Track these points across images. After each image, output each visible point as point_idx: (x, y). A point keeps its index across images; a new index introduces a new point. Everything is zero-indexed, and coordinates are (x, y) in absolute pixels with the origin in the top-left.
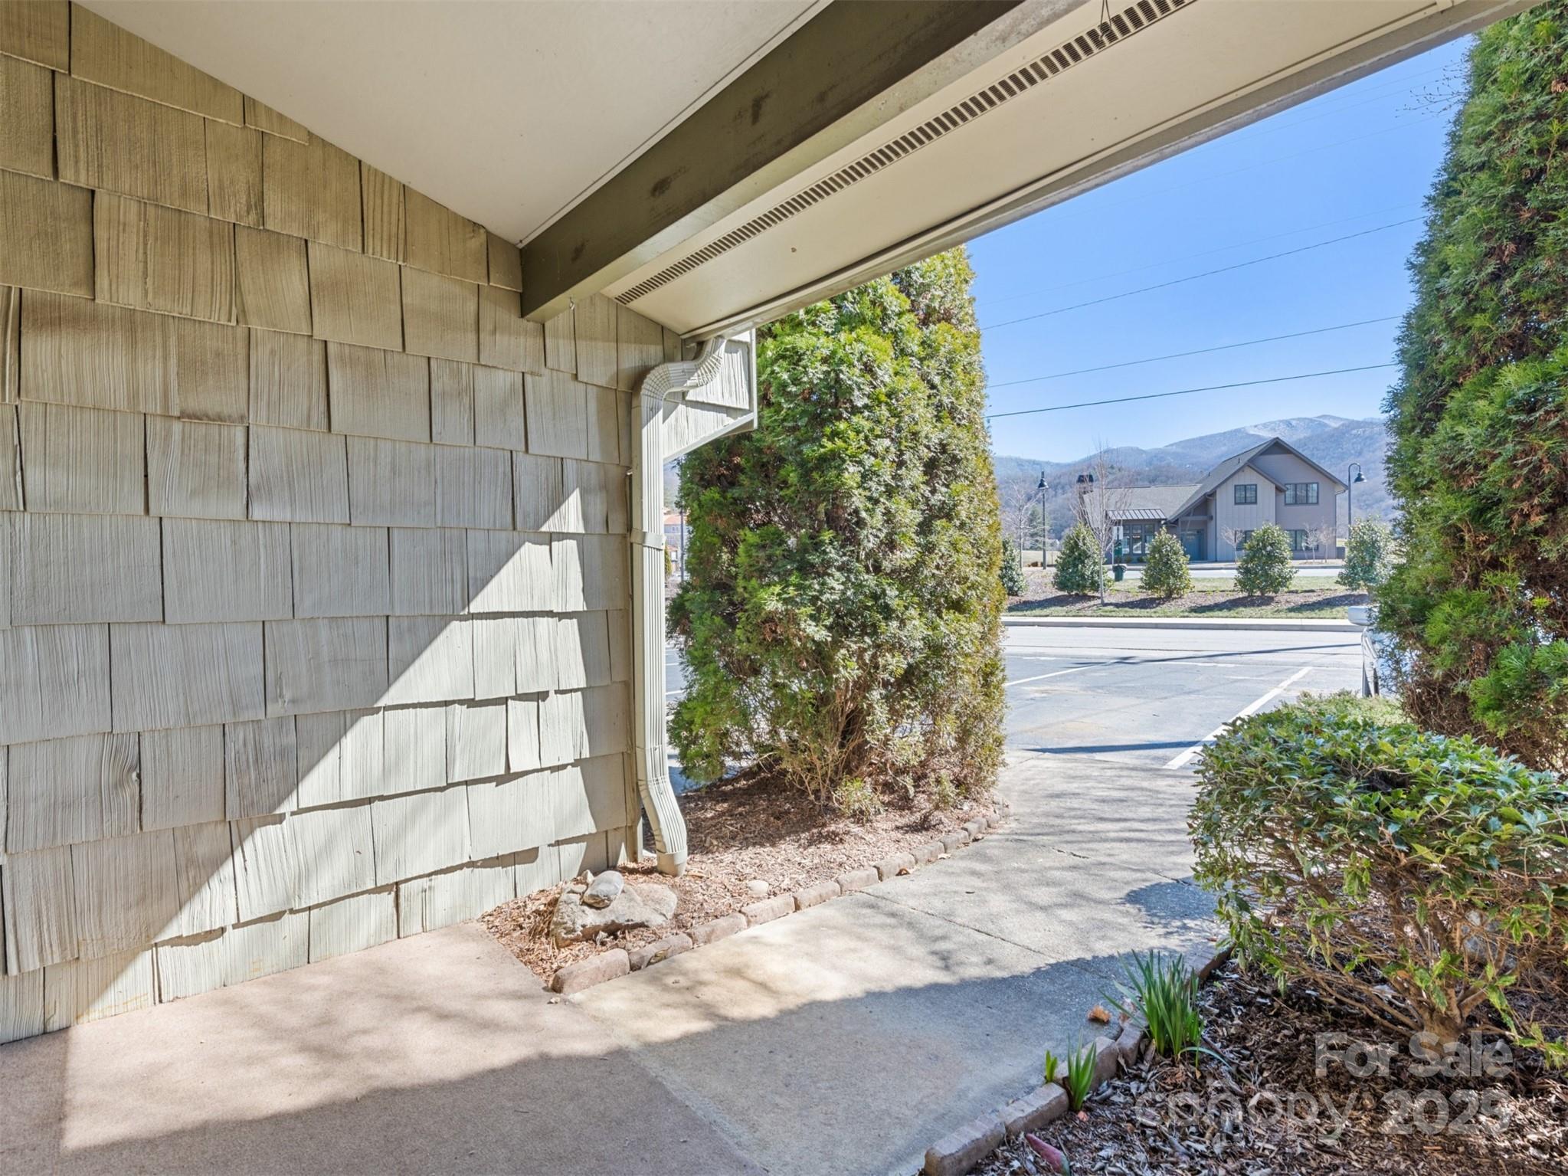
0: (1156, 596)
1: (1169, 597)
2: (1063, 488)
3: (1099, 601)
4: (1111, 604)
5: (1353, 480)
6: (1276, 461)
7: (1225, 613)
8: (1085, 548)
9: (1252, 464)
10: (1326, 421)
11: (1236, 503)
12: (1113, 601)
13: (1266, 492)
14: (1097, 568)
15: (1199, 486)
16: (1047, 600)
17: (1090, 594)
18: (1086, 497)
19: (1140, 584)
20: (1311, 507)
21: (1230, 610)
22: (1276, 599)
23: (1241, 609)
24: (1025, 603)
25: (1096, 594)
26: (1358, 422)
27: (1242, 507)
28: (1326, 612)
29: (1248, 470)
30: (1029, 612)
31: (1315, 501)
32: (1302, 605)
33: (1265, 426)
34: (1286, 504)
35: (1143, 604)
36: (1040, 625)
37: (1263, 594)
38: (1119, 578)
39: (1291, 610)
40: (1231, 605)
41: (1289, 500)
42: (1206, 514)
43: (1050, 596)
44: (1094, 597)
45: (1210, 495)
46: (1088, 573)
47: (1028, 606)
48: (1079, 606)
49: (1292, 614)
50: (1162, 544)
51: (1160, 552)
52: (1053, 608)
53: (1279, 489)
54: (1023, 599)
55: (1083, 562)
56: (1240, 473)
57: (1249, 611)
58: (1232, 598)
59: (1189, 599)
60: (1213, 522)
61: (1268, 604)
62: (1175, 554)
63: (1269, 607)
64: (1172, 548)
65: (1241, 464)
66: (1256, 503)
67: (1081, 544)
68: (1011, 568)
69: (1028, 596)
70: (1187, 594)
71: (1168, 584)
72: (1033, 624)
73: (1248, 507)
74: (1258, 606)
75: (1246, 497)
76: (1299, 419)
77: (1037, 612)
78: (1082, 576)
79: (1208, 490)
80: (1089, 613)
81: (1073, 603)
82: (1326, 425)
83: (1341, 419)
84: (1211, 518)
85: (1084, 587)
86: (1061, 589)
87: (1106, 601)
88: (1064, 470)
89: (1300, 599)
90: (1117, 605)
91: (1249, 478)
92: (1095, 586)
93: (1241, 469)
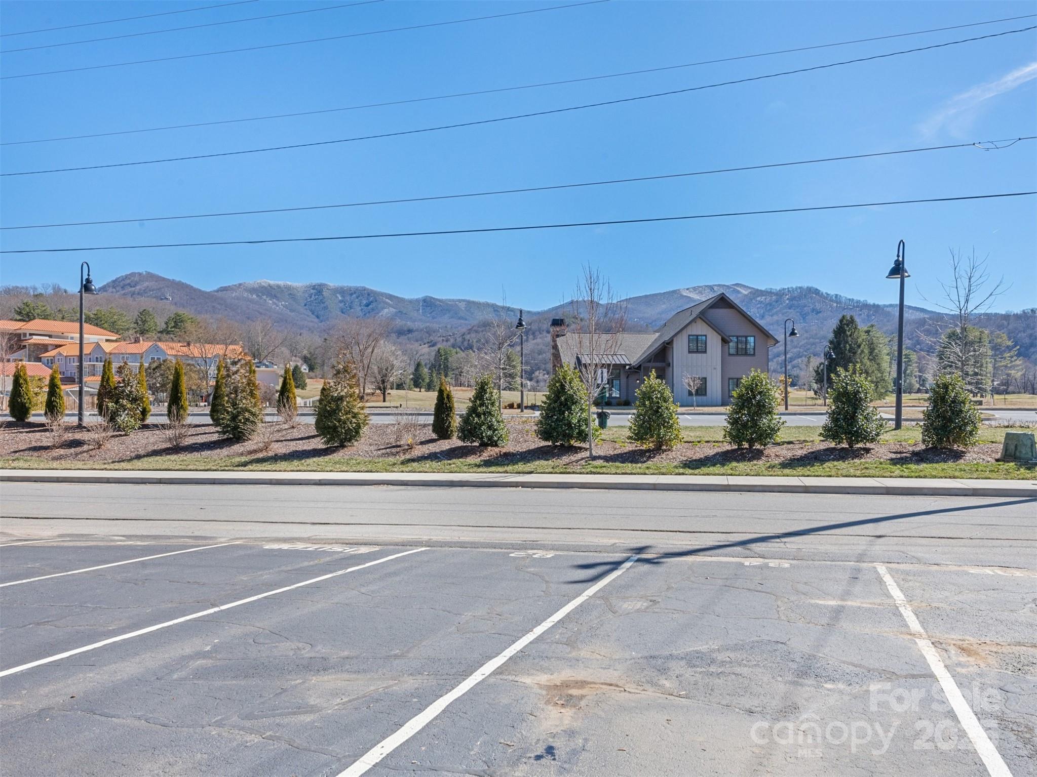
0: (644, 447)
1: (658, 449)
2: (533, 334)
3: (587, 454)
4: (599, 457)
5: (788, 335)
6: (722, 314)
7: (717, 469)
8: (571, 392)
9: (703, 316)
10: (739, 289)
11: (689, 352)
12: (602, 454)
13: (714, 342)
14: (584, 415)
15: (657, 334)
16: (530, 452)
17: (577, 444)
18: (559, 341)
19: (629, 434)
20: (748, 358)
21: (723, 465)
22: (766, 452)
23: (734, 464)
24: (506, 455)
25: (582, 445)
26: (761, 291)
27: (694, 355)
28: (817, 468)
29: (699, 322)
30: (510, 468)
31: (752, 353)
32: (791, 460)
33: (695, 289)
34: (730, 355)
35: (632, 457)
36: (524, 485)
37: (751, 446)
38: (603, 425)
39: (784, 465)
40: (724, 458)
41: (732, 351)
42: (664, 361)
43: (533, 447)
44: (580, 448)
45: (668, 344)
46: (575, 421)
47: (508, 459)
48: (565, 459)
49: (787, 471)
50: (652, 389)
51: (650, 398)
52: (537, 463)
53: (725, 341)
54: (504, 450)
55: (569, 409)
56: (693, 324)
57: (741, 466)
58: (719, 450)
59: (679, 452)
60: (671, 369)
61: (759, 459)
62: (665, 402)
63: (760, 462)
64: (662, 394)
65: (694, 316)
66: (705, 352)
67: (567, 387)
68: (490, 413)
69: (509, 446)
70: (677, 446)
71: (659, 435)
72: (516, 485)
73: (700, 355)
74: (750, 460)
75: (698, 346)
76: (719, 285)
77: (520, 467)
78: (569, 424)
79: (666, 338)
80: (578, 468)
81: (559, 456)
82: (738, 292)
83: (750, 288)
84: (669, 365)
85: (570, 437)
86: (546, 439)
87: (594, 454)
88: (535, 318)
89: (786, 453)
90: (607, 459)
91: (700, 329)
92: (583, 436)
93: (694, 321)
